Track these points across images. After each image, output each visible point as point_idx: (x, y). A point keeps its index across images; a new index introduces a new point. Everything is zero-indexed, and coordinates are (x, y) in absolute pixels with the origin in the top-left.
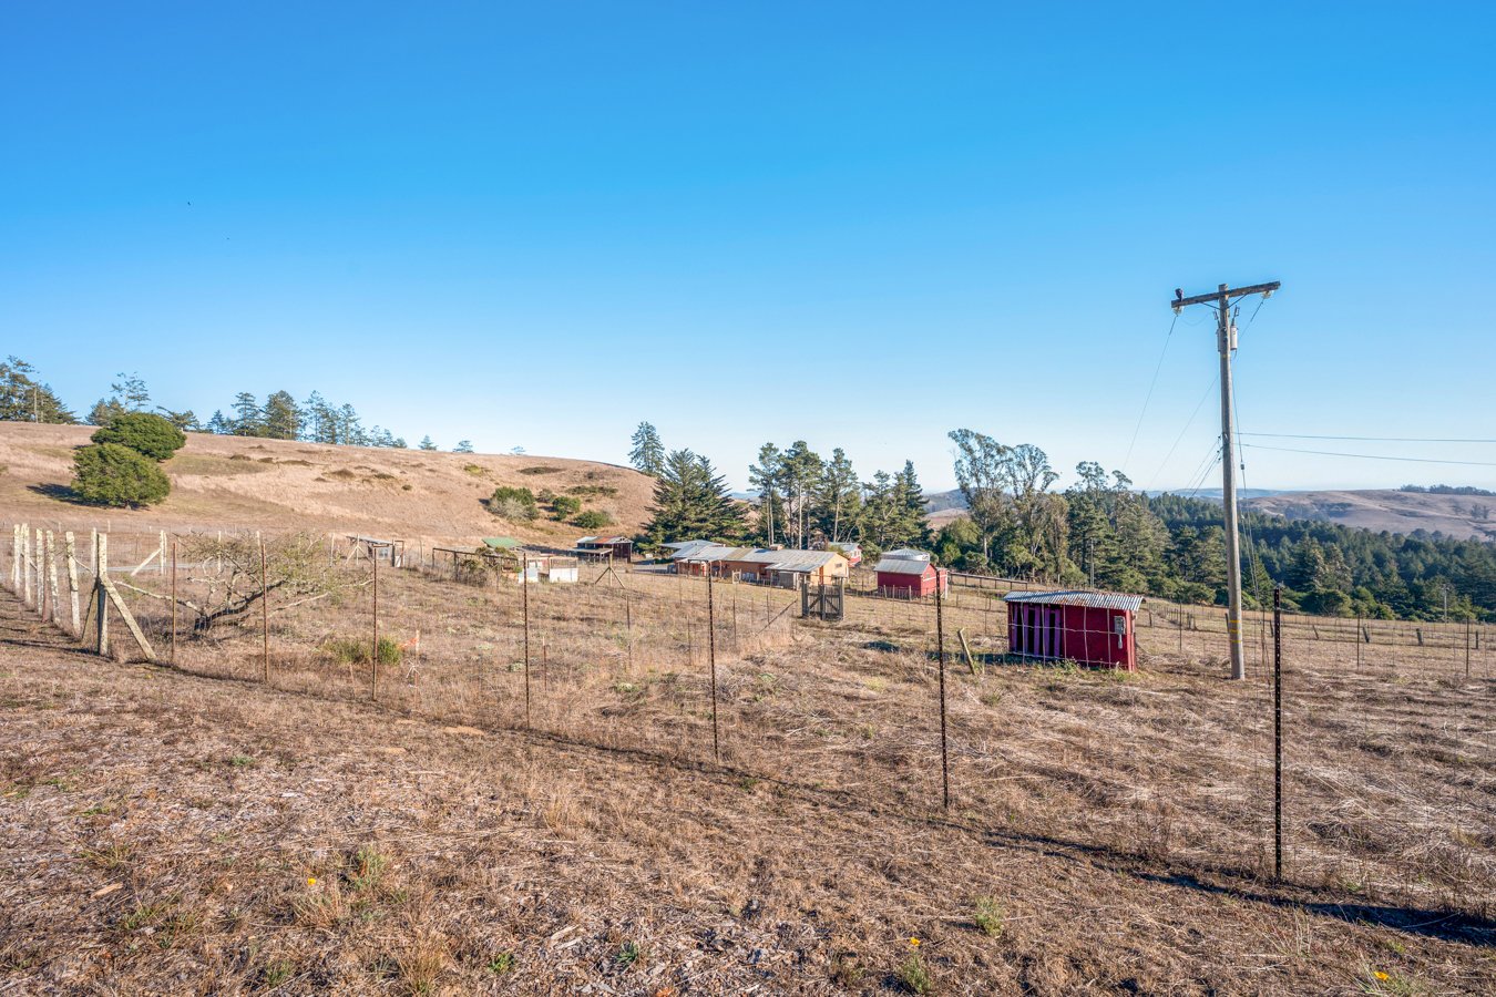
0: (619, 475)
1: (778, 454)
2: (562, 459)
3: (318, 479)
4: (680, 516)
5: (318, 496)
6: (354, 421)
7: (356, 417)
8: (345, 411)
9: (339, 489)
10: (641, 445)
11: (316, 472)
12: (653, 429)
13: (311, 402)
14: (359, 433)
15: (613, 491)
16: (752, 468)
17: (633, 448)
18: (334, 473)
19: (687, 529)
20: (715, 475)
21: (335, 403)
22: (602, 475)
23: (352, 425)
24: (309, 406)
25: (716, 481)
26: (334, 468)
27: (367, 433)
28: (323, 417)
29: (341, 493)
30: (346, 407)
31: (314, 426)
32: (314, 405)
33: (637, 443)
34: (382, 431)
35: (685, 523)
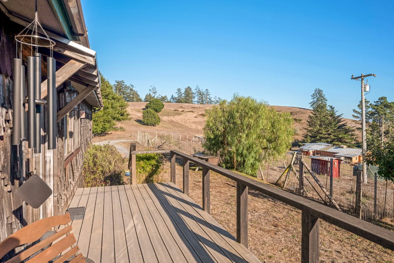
0: (304, 113)
1: (370, 103)
2: (280, 107)
3: (196, 117)
4: (318, 132)
5: (195, 122)
6: (209, 95)
7: (209, 93)
8: (206, 92)
9: (201, 120)
10: (315, 99)
11: (195, 115)
12: (322, 91)
13: (196, 90)
14: (210, 99)
15: (300, 120)
16: (354, 111)
17: (312, 101)
18: (200, 115)
19: (321, 138)
20: (337, 114)
21: (203, 89)
22: (297, 113)
23: (208, 97)
24: (196, 91)
25: (339, 116)
26: (200, 113)
27: (213, 99)
28: (200, 94)
29: (201, 122)
30: (207, 90)
31: (197, 98)
32: (197, 91)
33: (314, 98)
34: (218, 98)
35: (320, 135)
